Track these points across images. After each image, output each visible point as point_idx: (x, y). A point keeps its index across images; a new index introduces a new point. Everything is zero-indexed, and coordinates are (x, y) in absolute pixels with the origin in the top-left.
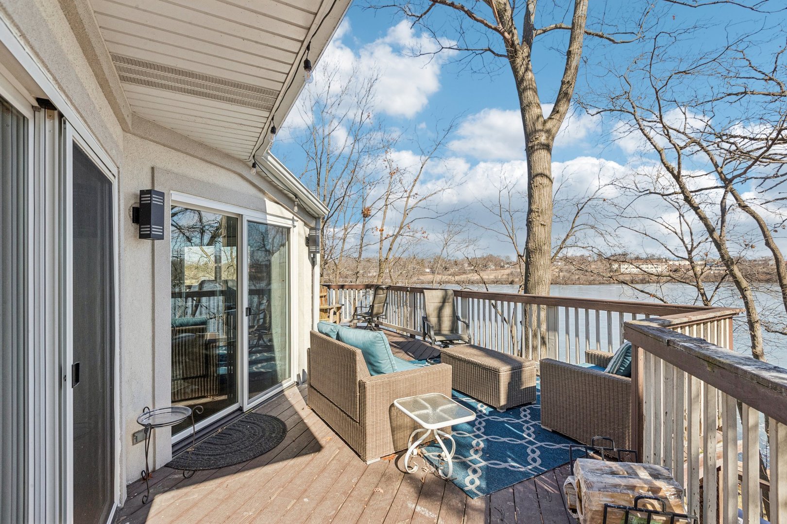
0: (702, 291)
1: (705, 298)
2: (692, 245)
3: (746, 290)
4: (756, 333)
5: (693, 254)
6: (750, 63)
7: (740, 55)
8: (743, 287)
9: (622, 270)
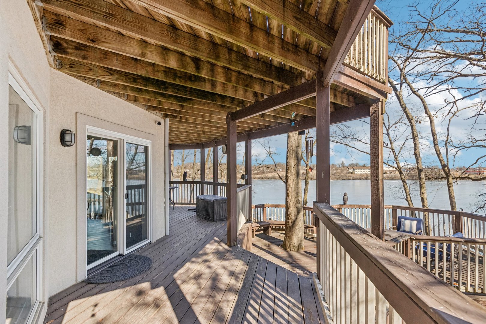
0: (394, 150)
1: (395, 155)
2: (389, 125)
3: (411, 120)
4: (416, 142)
5: (389, 131)
6: (419, 13)
7: (415, 9)
8: (410, 118)
9: (355, 173)
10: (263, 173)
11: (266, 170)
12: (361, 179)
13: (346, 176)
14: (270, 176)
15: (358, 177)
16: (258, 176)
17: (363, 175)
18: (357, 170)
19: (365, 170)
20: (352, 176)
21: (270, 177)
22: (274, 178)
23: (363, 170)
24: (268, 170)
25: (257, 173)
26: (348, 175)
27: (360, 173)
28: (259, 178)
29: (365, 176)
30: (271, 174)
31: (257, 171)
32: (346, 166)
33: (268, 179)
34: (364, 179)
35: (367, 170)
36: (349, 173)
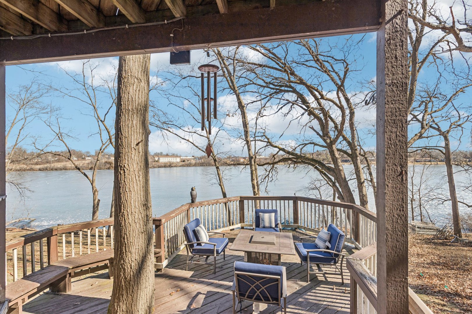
9: (160, 161)
10: (47, 162)
11: (53, 159)
12: (165, 167)
13: (152, 164)
14: (59, 166)
15: (163, 165)
16: (38, 167)
17: (167, 163)
18: (162, 159)
19: (168, 159)
20: (157, 164)
21: (59, 168)
22: (65, 169)
23: (167, 159)
24: (56, 159)
25: (37, 162)
26: (154, 163)
27: (164, 161)
28: (40, 170)
29: (169, 164)
30: (60, 163)
31: (36, 160)
32: (151, 155)
33: (56, 170)
34: (167, 167)
35: (170, 159)
36: (154, 162)
